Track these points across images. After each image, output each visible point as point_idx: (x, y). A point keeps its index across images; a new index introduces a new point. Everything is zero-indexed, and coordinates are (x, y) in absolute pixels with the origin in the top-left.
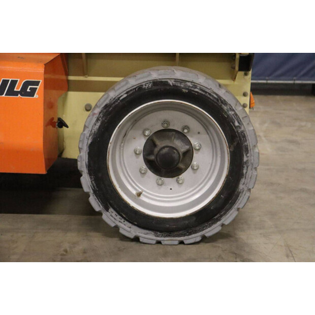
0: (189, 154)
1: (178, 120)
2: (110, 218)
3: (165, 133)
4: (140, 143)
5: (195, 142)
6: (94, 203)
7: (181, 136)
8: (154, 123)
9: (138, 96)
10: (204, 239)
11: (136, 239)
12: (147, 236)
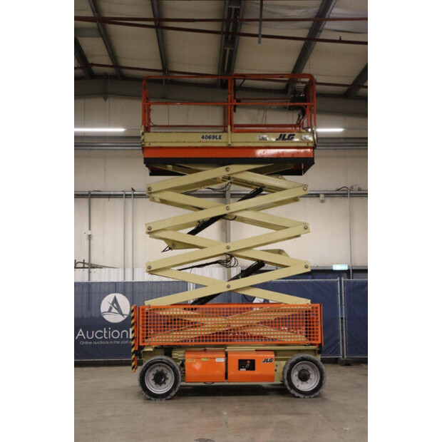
0: (309, 375)
1: (306, 367)
2: (292, 391)
3: (303, 370)
4: (297, 373)
5: (310, 372)
6: (289, 388)
7: (307, 371)
8: (300, 368)
9: (298, 361)
10: (315, 397)
11: (299, 397)
12: (301, 396)
